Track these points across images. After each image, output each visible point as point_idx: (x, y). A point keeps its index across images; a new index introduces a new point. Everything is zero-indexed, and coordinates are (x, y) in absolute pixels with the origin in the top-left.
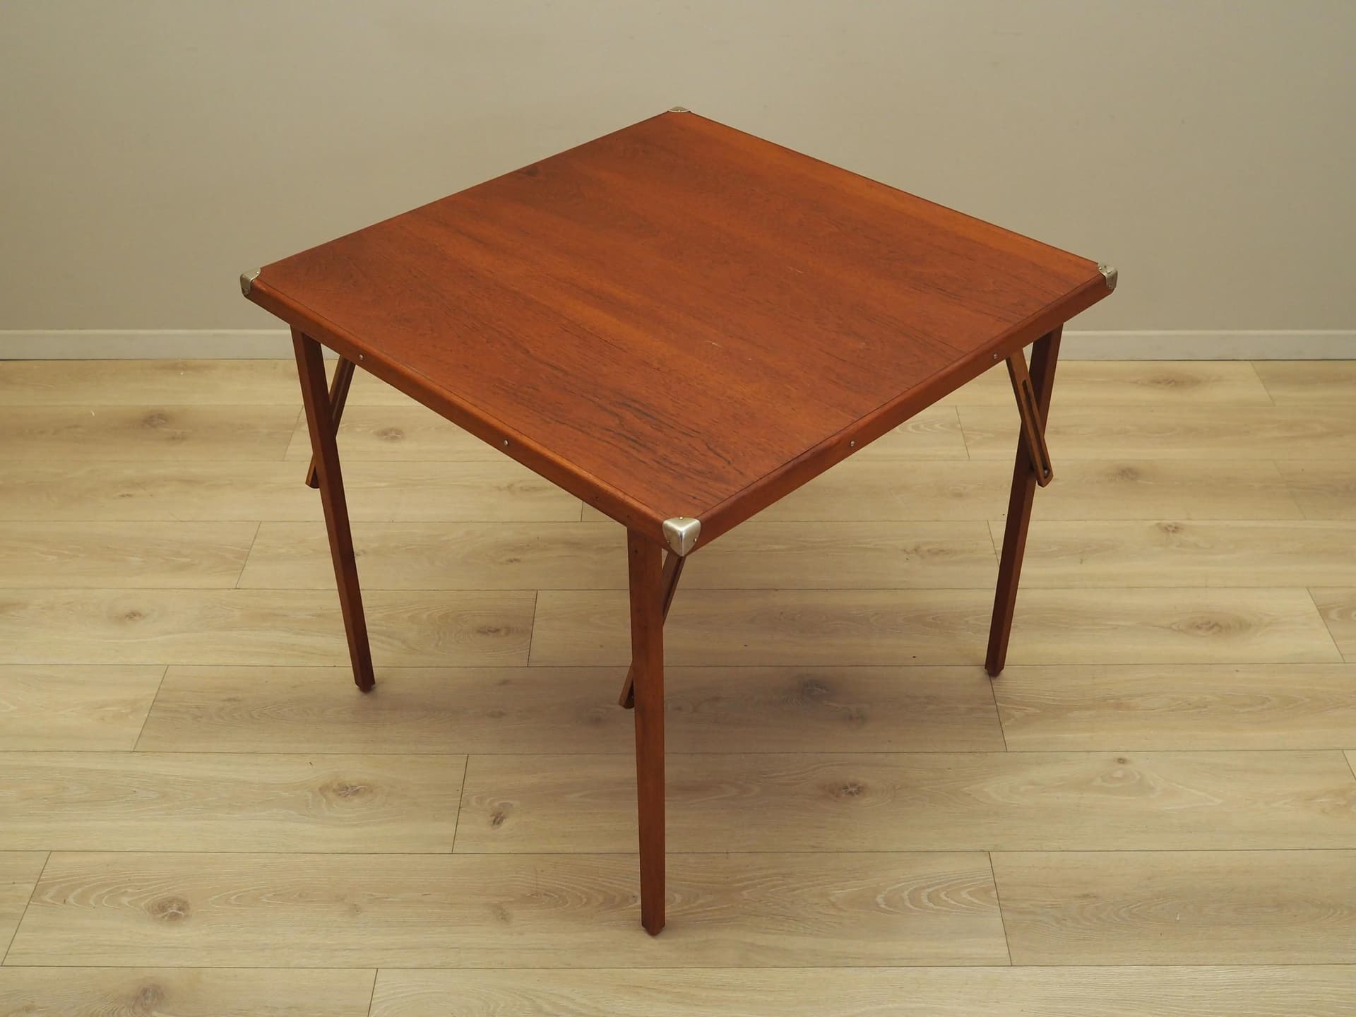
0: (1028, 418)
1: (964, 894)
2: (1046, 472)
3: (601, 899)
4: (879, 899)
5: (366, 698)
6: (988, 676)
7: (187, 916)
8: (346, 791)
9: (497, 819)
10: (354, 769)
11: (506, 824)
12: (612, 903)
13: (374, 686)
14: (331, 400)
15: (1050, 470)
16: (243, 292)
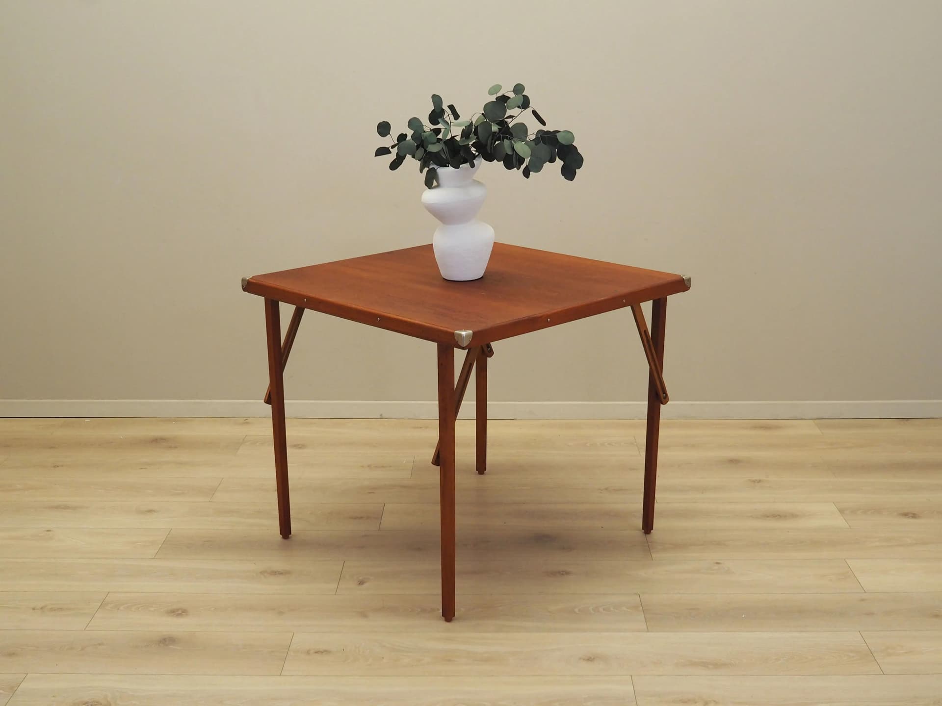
0: (653, 367)
1: (624, 608)
2: (664, 395)
3: (419, 610)
4: (577, 610)
5: (285, 541)
6: (644, 535)
7: (187, 615)
8: (275, 573)
9: (361, 583)
10: (278, 564)
11: (366, 585)
12: (424, 611)
13: (290, 536)
14: (282, 350)
15: (666, 395)
16: (243, 286)
